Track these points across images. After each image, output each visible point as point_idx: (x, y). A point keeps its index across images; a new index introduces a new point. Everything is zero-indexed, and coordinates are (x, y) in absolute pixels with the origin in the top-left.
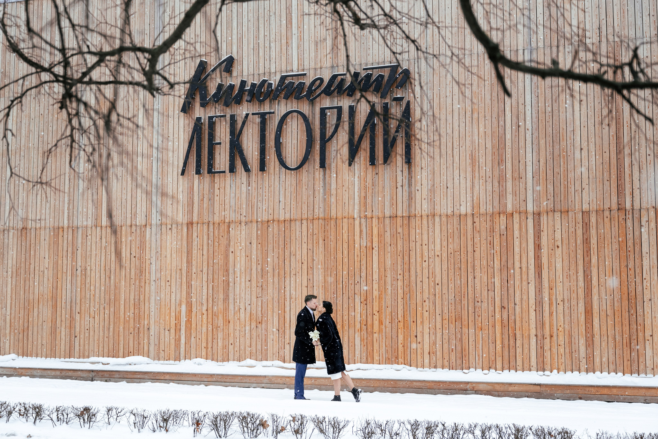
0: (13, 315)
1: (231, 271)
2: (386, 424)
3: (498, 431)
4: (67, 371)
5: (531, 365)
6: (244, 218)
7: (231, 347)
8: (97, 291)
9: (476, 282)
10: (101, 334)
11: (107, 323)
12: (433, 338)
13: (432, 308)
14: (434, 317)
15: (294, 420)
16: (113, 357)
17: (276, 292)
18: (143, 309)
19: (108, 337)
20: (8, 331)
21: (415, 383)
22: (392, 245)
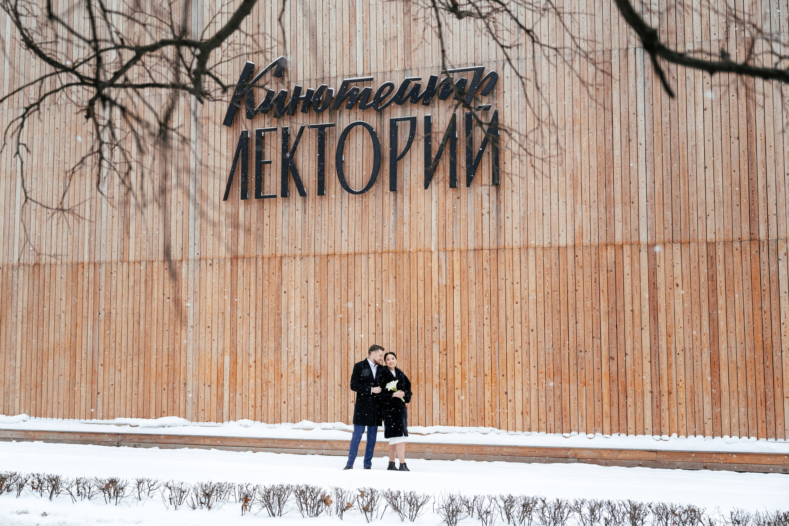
0: (24, 367)
1: (283, 315)
2: (474, 500)
3: (610, 509)
4: (88, 434)
5: (646, 427)
6: (300, 252)
7: (284, 406)
8: (124, 339)
9: (578, 328)
10: (129, 390)
11: (135, 376)
12: (527, 394)
13: (525, 359)
14: (528, 370)
15: (362, 494)
16: (143, 418)
17: (337, 341)
18: (178, 360)
19: (137, 394)
20: (17, 387)
21: (505, 449)
22: (477, 284)
